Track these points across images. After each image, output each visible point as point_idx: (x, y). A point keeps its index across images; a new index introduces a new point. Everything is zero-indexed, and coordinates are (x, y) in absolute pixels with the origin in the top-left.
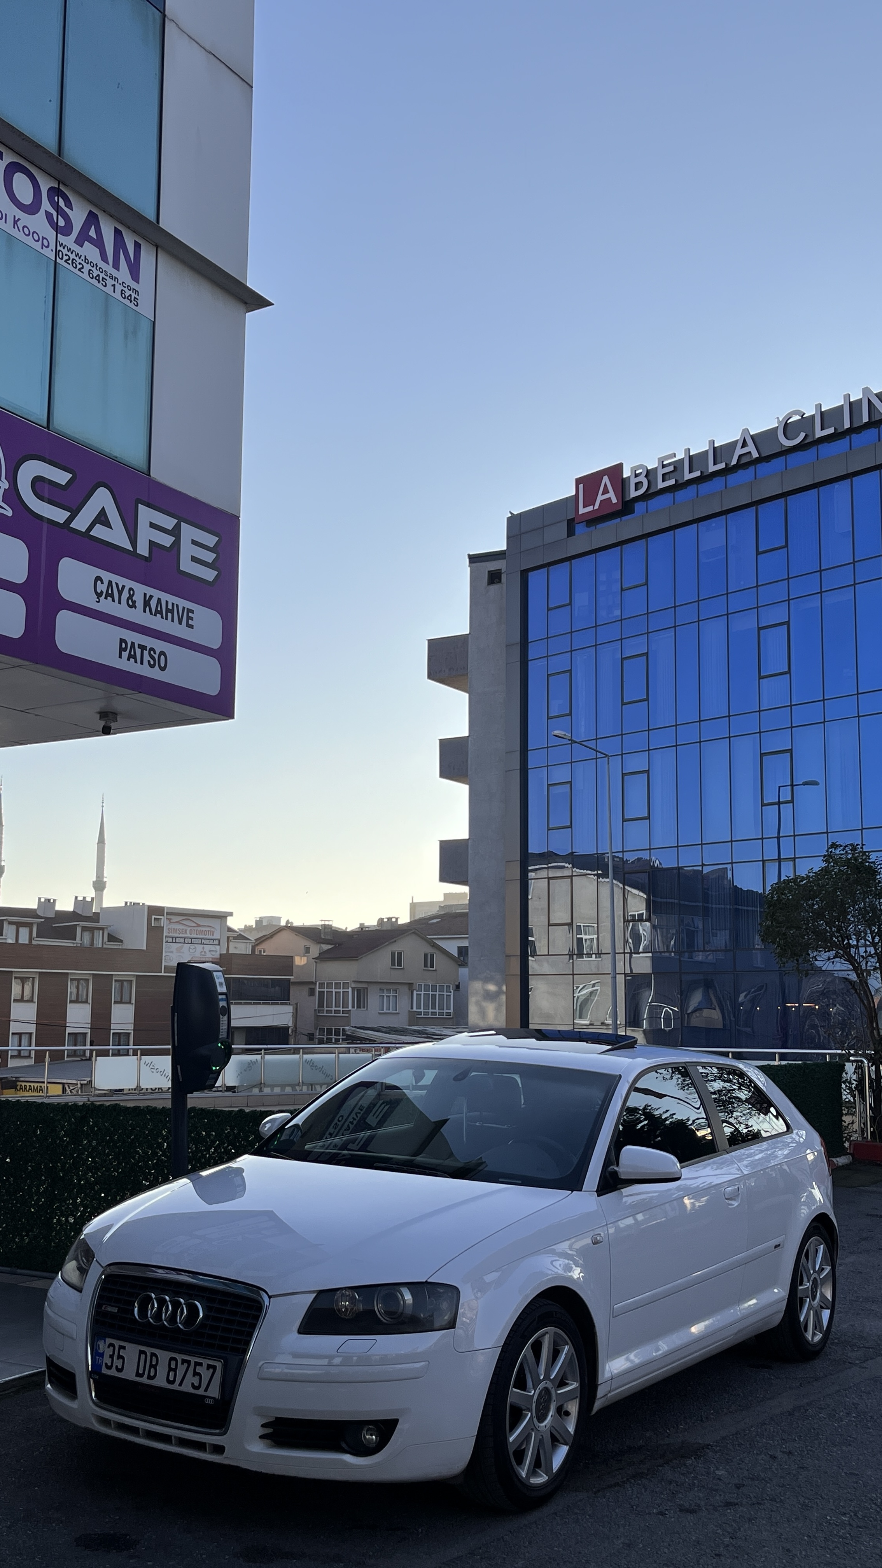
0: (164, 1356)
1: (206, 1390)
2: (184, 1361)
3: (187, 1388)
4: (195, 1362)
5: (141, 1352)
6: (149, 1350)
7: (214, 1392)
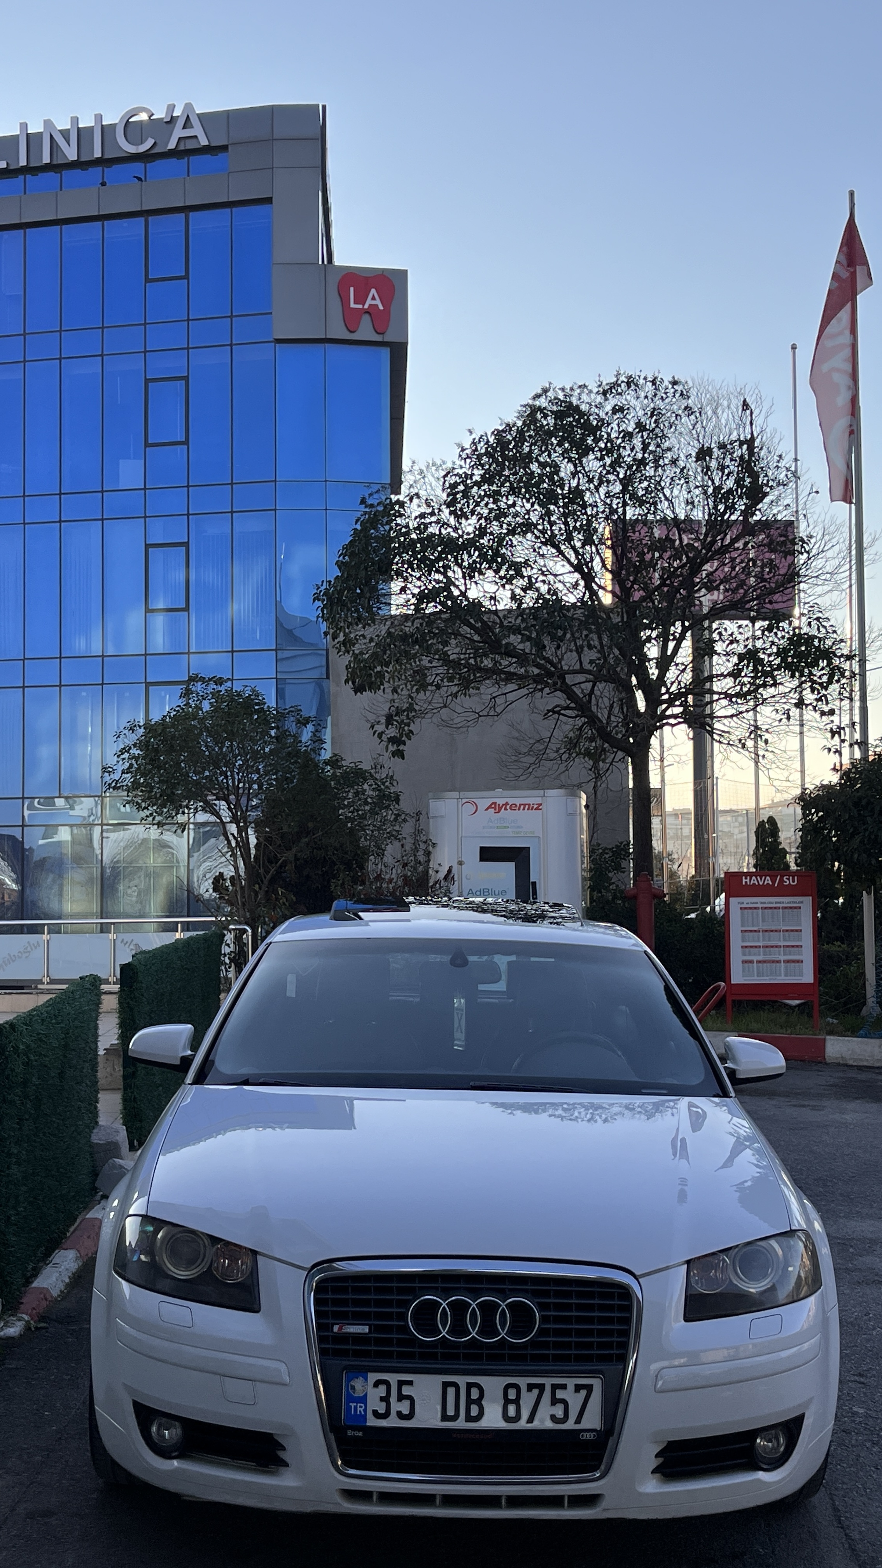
0: (493, 1385)
1: (578, 1421)
2: (530, 1387)
3: (543, 1422)
4: (552, 1385)
5: (446, 1385)
6: (462, 1381)
7: (593, 1420)
